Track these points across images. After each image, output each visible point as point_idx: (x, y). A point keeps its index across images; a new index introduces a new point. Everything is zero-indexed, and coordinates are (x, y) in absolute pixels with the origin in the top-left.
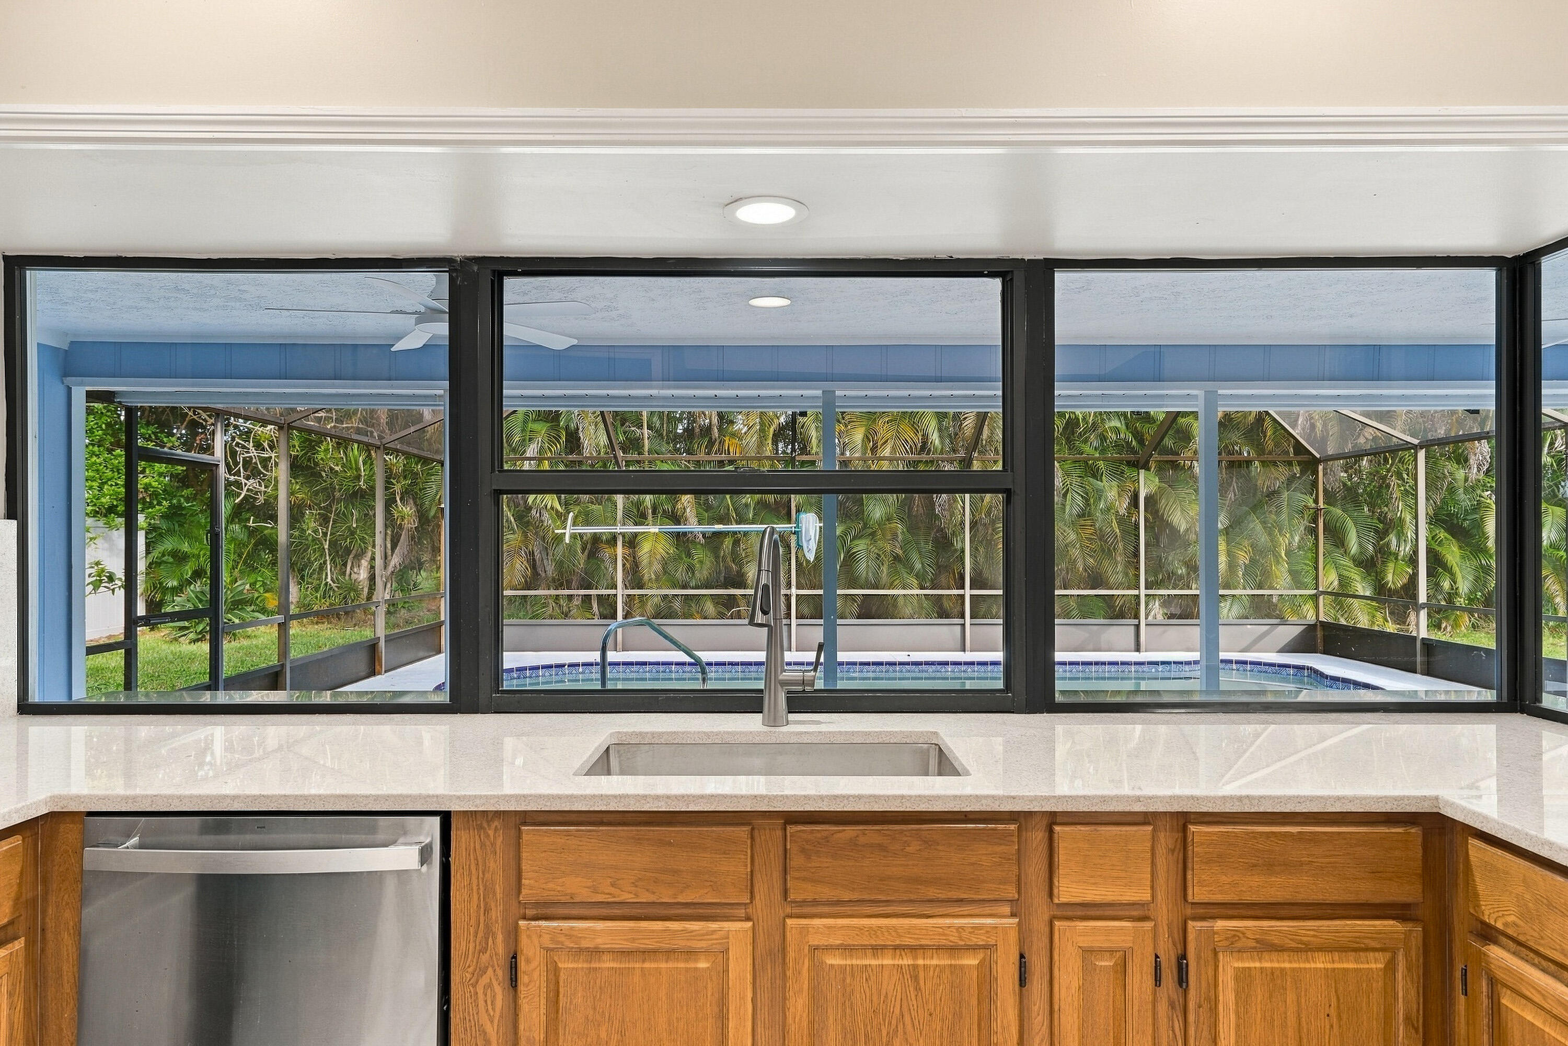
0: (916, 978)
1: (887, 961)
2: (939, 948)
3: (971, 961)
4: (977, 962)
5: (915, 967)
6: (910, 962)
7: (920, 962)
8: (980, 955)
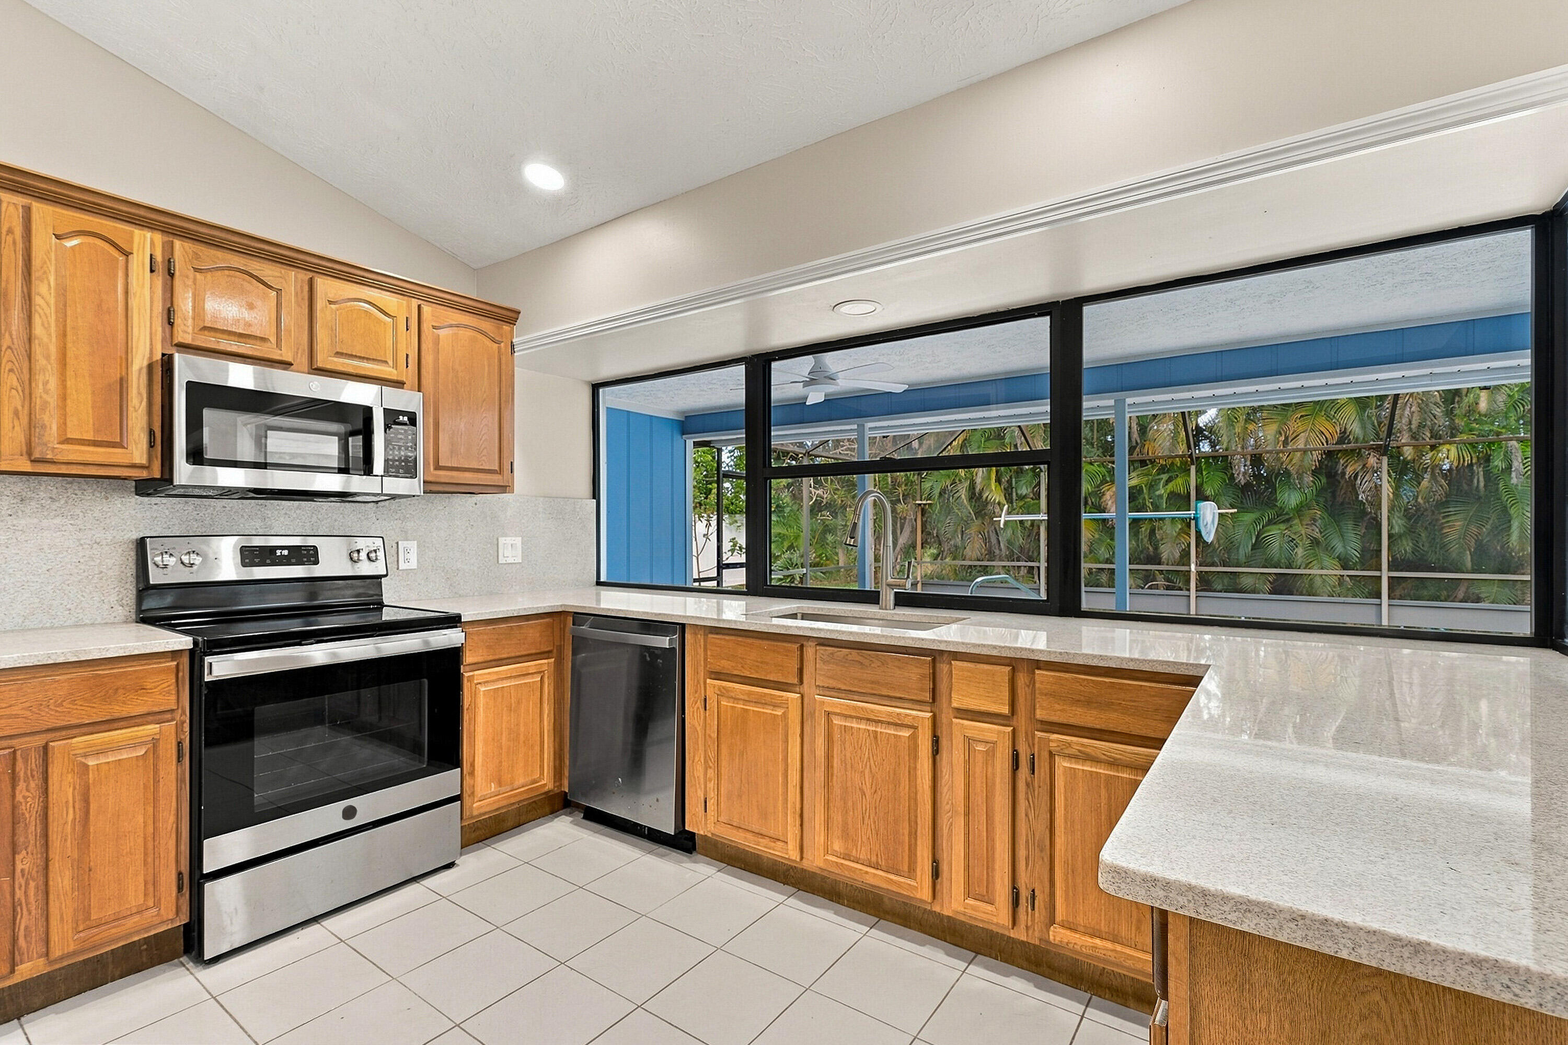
0: (876, 738)
1: (862, 726)
2: (889, 723)
3: (906, 733)
4: (908, 735)
5: (876, 732)
6: (874, 729)
7: (879, 730)
8: (911, 731)
